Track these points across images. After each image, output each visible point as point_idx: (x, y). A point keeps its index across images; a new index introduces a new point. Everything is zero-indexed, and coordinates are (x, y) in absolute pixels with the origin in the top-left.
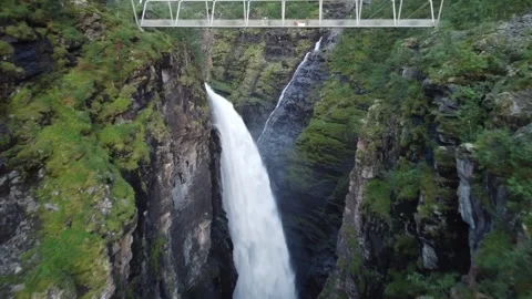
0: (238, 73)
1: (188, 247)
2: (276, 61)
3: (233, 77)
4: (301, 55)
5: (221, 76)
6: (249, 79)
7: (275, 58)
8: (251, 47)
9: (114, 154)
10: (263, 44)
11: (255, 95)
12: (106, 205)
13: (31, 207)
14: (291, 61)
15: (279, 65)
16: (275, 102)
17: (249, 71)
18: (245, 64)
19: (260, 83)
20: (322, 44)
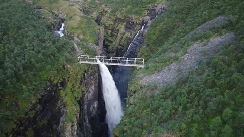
0: (115, 34)
1: (91, 108)
2: (129, 32)
3: (114, 35)
4: (137, 31)
5: (110, 34)
6: (119, 38)
7: (128, 30)
8: (121, 24)
9: (76, 98)
10: (125, 24)
11: (120, 45)
12: (75, 109)
13: (65, 110)
14: (133, 33)
15: (129, 34)
16: (127, 49)
17: (119, 35)
18: (118, 31)
19: (122, 40)
20: (144, 27)
